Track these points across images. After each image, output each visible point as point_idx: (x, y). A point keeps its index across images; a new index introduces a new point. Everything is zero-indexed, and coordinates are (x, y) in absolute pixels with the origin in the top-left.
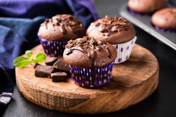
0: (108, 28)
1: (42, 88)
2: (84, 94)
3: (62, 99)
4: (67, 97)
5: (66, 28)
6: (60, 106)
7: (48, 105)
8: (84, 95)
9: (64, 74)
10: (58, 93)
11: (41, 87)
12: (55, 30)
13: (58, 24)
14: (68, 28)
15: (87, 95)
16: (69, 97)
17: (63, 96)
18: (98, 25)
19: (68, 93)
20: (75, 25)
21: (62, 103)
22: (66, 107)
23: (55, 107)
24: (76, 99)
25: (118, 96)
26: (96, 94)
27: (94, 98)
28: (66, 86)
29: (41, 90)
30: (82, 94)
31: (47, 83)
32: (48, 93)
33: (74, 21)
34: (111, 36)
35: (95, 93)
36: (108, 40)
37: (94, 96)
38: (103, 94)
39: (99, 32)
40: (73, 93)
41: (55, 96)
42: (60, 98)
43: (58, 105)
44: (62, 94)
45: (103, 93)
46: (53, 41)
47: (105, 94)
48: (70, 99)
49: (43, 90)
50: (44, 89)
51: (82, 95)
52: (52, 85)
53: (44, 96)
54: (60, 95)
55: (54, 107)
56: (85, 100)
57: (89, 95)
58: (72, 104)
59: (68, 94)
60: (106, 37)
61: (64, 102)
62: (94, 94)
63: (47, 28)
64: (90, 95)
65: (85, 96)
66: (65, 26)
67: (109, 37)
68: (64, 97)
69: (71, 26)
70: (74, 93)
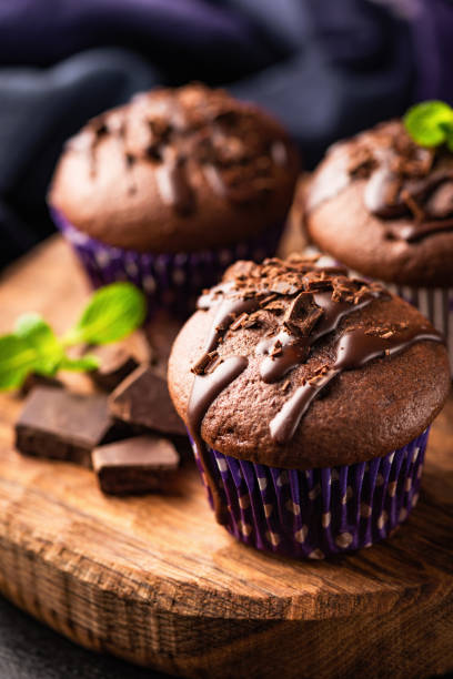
0: (414, 197)
1: (40, 540)
2: (257, 595)
3: (139, 611)
4: (165, 604)
5: (195, 179)
6: (131, 641)
7: (71, 624)
8: (253, 601)
9: (165, 455)
10: (119, 578)
11: (36, 534)
12: (132, 191)
13: (153, 156)
14: (204, 179)
15: (270, 599)
16: (174, 602)
17: (143, 594)
18: (364, 171)
19: (170, 580)
20: (244, 161)
21: (140, 631)
22: (161, 651)
23: (109, 640)
24: (211, 620)
25: (442, 607)
26: (319, 598)
27: (307, 618)
28: (168, 523)
29: (36, 547)
30: (245, 592)
31: (72, 501)
32: (67, 568)
33: (242, 137)
34: (429, 244)
35: (312, 590)
36: (411, 265)
37: (311, 612)
38: (359, 598)
39: (365, 215)
40: (195, 585)
41: (105, 592)
42: (130, 602)
43: (122, 637)
44: (140, 585)
45: (359, 592)
46: (125, 249)
47: (369, 595)
48: (179, 617)
49: (42, 550)
50: (49, 543)
51: (244, 598)
52: (95, 520)
53: (49, 580)
54: (126, 590)
55: (101, 639)
56: (259, 626)
57: (281, 601)
58: (189, 638)
59: (172, 591)
60: (399, 248)
61: (148, 623)
62: (307, 595)
63: (93, 174)
64: (290, 600)
65: (259, 602)
66: (191, 166)
67: (418, 250)
68: (149, 604)
69: (222, 165)
70: (201, 584)
